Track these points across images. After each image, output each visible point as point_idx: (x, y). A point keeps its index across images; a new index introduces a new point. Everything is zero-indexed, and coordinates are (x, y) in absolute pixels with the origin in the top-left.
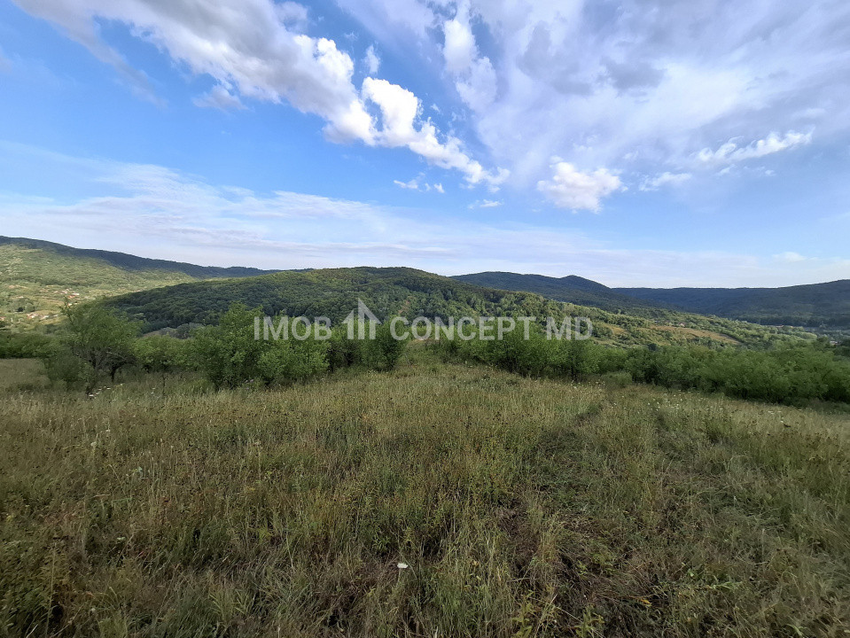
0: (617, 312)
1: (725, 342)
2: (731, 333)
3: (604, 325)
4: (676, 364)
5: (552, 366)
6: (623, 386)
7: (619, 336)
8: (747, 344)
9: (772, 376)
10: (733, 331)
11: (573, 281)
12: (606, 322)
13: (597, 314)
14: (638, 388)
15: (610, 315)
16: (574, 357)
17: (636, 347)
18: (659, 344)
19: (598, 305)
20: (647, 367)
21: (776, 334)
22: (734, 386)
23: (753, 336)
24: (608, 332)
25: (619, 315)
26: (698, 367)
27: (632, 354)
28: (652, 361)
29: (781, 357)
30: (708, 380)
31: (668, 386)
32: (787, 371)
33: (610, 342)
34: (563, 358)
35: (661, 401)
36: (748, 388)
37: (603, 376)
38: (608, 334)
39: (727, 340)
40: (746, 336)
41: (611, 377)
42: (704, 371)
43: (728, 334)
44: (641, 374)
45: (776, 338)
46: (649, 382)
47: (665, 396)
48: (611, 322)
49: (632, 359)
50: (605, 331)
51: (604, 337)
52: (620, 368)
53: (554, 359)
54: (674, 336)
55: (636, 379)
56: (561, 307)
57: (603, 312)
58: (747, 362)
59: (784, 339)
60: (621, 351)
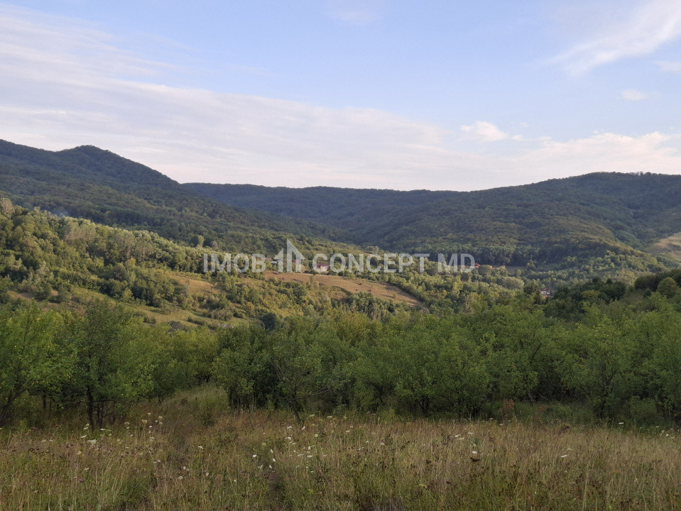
0: (195, 243)
1: (395, 302)
2: (405, 284)
3: (167, 274)
4: (311, 358)
5: (42, 391)
6: (208, 421)
7: (201, 300)
8: (429, 305)
9: (464, 364)
10: (408, 279)
11: (89, 158)
12: (172, 265)
13: (152, 248)
14: (239, 423)
15: (180, 250)
16: (93, 363)
17: (235, 323)
18: (282, 314)
19: (154, 225)
20: (257, 368)
21: (469, 283)
22: (408, 392)
23: (438, 287)
24: (177, 291)
25: (199, 249)
26: (351, 358)
27: (229, 342)
28: (266, 355)
29: (474, 325)
30: (369, 383)
31: (298, 408)
32: (484, 353)
33: (181, 316)
34: (66, 368)
35: (280, 445)
36: (429, 392)
37: (167, 402)
38: (175, 297)
39: (400, 299)
40: (428, 288)
41: (184, 402)
42: (361, 366)
43: (398, 286)
44: (246, 387)
45: (470, 290)
46: (261, 404)
47: (288, 432)
48: (183, 268)
49: (227, 353)
50: (172, 288)
51: (167, 305)
52: (204, 378)
53: (41, 372)
54: (309, 295)
55: (237, 400)
56: (62, 229)
57: (164, 241)
58: (427, 341)
59: (480, 291)
60: (201, 336)
